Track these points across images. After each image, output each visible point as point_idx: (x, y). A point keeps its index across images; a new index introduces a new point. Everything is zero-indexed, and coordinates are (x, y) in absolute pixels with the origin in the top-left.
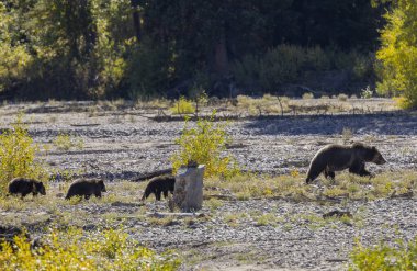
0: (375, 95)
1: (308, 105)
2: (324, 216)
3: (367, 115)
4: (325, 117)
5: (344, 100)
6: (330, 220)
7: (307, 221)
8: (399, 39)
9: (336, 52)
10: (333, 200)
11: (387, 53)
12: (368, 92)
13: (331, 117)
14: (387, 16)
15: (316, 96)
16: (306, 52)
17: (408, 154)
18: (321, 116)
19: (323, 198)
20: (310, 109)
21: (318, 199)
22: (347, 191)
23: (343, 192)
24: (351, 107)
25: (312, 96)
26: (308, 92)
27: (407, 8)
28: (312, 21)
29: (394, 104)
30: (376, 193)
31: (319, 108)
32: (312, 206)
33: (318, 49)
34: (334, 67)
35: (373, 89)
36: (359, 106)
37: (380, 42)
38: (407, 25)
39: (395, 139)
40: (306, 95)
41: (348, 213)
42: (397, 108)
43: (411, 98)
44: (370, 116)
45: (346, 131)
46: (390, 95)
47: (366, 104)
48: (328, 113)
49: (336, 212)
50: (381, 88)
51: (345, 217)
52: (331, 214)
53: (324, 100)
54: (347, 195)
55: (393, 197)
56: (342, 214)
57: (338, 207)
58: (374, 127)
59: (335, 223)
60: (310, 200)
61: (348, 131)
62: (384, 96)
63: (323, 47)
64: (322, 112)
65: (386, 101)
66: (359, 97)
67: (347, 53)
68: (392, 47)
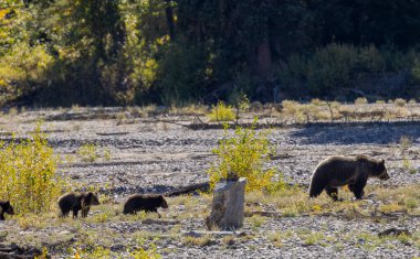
1: (361, 110)
2: (380, 235)
4: (380, 124)
5: (401, 105)
7: (361, 240)
9: (393, 51)
10: (390, 216)
13: (387, 124)
15: (371, 101)
16: (359, 52)
18: (376, 123)
19: (379, 215)
20: (363, 115)
21: (373, 215)
22: (405, 207)
23: (400, 208)
24: (409, 113)
25: (365, 100)
26: (361, 96)
28: (366, 18)
31: (374, 114)
32: (366, 224)
34: (390, 69)
40: (359, 100)
41: (407, 232)
45: (405, 140)
48: (383, 120)
49: (393, 230)
51: (403, 236)
52: (388, 232)
53: (379, 106)
54: (406, 211)
56: (399, 232)
57: (395, 225)
59: (391, 242)
60: (364, 217)
61: (407, 140)
63: (377, 46)
64: (377, 118)
67: (405, 53)
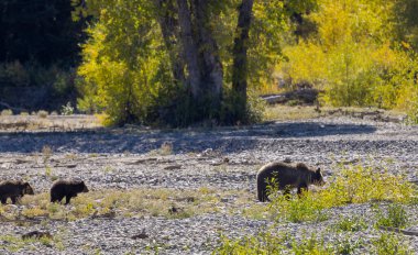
0: (76, 111)
3: (68, 133)
6: (30, 240)
8: (101, 54)
11: (89, 68)
12: (69, 108)
14: (88, 30)
17: (110, 172)
27: (110, 22)
29: (96, 121)
30: (77, 214)
33: (17, 63)
35: (74, 105)
36: (59, 122)
37: (81, 57)
38: (109, 39)
39: (97, 157)
42: (99, 125)
43: (113, 115)
44: (71, 134)
46: (92, 112)
47: (67, 121)
50: (82, 104)
55: (94, 217)
58: (74, 145)
62: (85, 113)
65: (87, 118)
66: (60, 114)
68: (93, 62)
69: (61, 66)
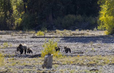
0: (98, 30)
1: (77, 33)
2: (90, 71)
3: (96, 37)
5: (88, 31)
6: (92, 72)
7: (85, 72)
12: (95, 29)
13: (86, 37)
14: (101, 6)
15: (80, 30)
16: (76, 17)
17: (111, 50)
18: (83, 37)
20: (79, 34)
24: (91, 34)
25: (78, 30)
29: (104, 33)
30: (104, 63)
32: (86, 67)
33: (80, 16)
34: (84, 21)
35: (97, 28)
39: (106, 45)
40: (77, 30)
43: (109, 31)
45: (91, 42)
46: (102, 30)
47: (95, 33)
49: (94, 69)
50: (99, 28)
52: (92, 70)
53: (82, 32)
54: (96, 64)
56: (96, 70)
60: (85, 65)
62: (100, 30)
65: (101, 32)
69: (93, 16)
